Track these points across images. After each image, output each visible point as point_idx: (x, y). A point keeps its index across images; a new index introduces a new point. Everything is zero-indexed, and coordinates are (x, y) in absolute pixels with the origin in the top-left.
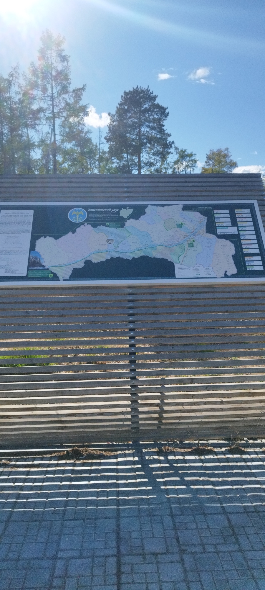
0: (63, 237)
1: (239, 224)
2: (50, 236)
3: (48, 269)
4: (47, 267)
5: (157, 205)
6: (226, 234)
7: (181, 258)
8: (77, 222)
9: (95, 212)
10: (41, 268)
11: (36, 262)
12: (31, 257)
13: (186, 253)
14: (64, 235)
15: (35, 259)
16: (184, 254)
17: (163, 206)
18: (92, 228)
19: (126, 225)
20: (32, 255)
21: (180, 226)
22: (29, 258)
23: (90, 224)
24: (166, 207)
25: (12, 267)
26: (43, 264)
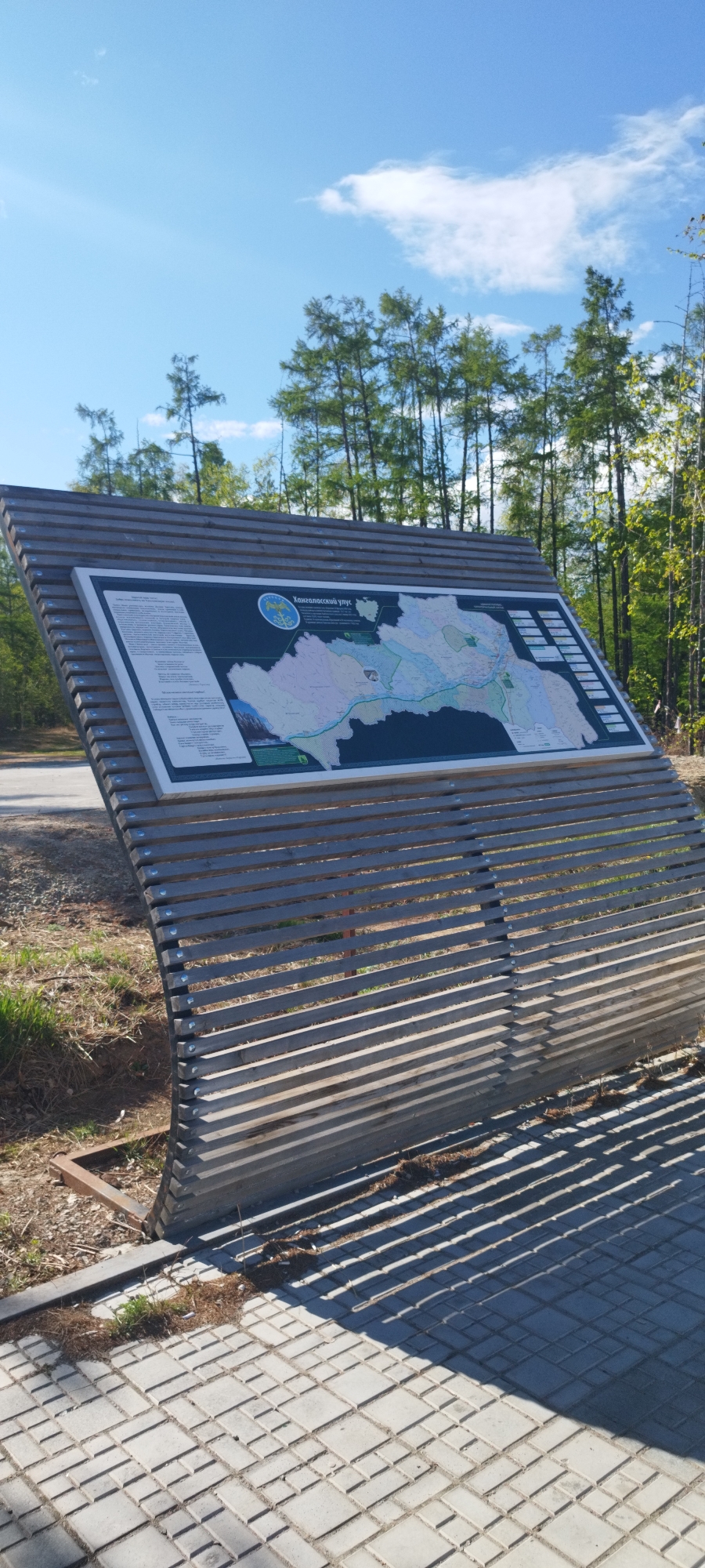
0: (278, 664)
1: (558, 641)
2: (251, 662)
3: (288, 745)
4: (284, 739)
5: (414, 595)
6: (547, 660)
7: (506, 709)
8: (287, 628)
9: (309, 604)
10: (273, 742)
11: (256, 727)
12: (238, 716)
13: (509, 702)
14: (278, 660)
15: (248, 719)
16: (507, 702)
17: (424, 596)
18: (322, 644)
19: (381, 637)
20: (238, 710)
21: (472, 642)
22: (236, 720)
23: (315, 634)
24: (430, 599)
25: (210, 742)
26: (273, 732)
